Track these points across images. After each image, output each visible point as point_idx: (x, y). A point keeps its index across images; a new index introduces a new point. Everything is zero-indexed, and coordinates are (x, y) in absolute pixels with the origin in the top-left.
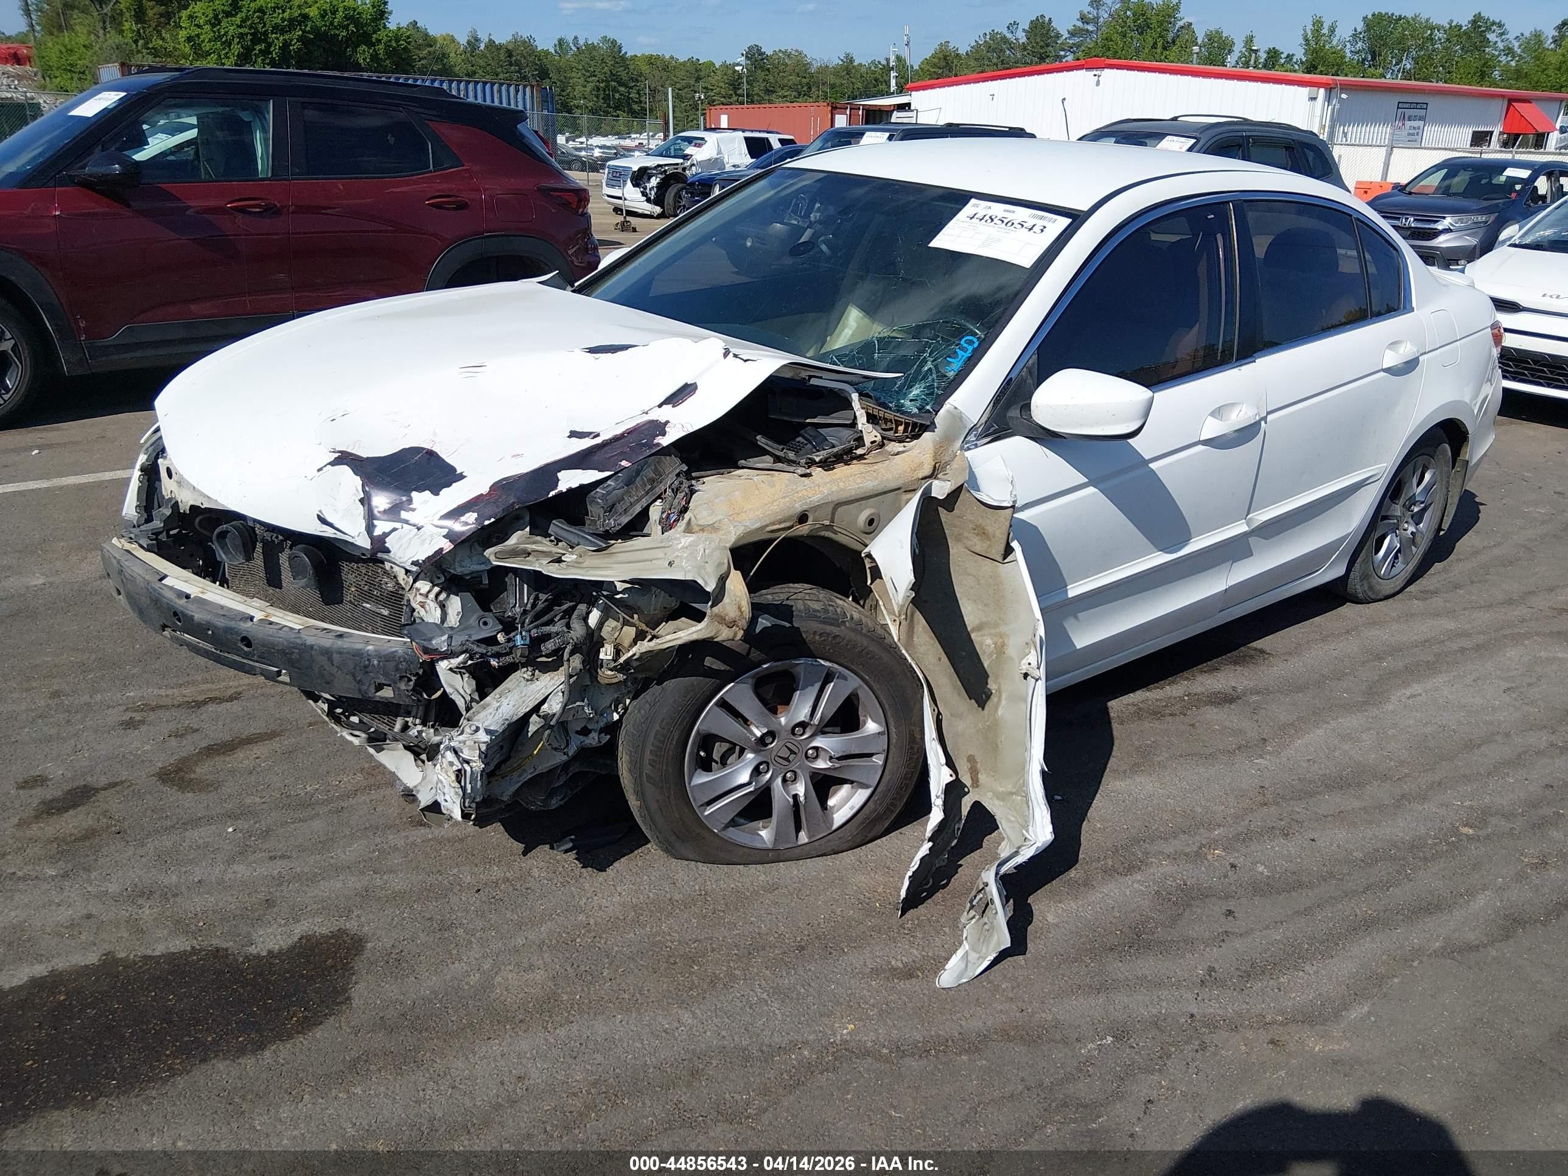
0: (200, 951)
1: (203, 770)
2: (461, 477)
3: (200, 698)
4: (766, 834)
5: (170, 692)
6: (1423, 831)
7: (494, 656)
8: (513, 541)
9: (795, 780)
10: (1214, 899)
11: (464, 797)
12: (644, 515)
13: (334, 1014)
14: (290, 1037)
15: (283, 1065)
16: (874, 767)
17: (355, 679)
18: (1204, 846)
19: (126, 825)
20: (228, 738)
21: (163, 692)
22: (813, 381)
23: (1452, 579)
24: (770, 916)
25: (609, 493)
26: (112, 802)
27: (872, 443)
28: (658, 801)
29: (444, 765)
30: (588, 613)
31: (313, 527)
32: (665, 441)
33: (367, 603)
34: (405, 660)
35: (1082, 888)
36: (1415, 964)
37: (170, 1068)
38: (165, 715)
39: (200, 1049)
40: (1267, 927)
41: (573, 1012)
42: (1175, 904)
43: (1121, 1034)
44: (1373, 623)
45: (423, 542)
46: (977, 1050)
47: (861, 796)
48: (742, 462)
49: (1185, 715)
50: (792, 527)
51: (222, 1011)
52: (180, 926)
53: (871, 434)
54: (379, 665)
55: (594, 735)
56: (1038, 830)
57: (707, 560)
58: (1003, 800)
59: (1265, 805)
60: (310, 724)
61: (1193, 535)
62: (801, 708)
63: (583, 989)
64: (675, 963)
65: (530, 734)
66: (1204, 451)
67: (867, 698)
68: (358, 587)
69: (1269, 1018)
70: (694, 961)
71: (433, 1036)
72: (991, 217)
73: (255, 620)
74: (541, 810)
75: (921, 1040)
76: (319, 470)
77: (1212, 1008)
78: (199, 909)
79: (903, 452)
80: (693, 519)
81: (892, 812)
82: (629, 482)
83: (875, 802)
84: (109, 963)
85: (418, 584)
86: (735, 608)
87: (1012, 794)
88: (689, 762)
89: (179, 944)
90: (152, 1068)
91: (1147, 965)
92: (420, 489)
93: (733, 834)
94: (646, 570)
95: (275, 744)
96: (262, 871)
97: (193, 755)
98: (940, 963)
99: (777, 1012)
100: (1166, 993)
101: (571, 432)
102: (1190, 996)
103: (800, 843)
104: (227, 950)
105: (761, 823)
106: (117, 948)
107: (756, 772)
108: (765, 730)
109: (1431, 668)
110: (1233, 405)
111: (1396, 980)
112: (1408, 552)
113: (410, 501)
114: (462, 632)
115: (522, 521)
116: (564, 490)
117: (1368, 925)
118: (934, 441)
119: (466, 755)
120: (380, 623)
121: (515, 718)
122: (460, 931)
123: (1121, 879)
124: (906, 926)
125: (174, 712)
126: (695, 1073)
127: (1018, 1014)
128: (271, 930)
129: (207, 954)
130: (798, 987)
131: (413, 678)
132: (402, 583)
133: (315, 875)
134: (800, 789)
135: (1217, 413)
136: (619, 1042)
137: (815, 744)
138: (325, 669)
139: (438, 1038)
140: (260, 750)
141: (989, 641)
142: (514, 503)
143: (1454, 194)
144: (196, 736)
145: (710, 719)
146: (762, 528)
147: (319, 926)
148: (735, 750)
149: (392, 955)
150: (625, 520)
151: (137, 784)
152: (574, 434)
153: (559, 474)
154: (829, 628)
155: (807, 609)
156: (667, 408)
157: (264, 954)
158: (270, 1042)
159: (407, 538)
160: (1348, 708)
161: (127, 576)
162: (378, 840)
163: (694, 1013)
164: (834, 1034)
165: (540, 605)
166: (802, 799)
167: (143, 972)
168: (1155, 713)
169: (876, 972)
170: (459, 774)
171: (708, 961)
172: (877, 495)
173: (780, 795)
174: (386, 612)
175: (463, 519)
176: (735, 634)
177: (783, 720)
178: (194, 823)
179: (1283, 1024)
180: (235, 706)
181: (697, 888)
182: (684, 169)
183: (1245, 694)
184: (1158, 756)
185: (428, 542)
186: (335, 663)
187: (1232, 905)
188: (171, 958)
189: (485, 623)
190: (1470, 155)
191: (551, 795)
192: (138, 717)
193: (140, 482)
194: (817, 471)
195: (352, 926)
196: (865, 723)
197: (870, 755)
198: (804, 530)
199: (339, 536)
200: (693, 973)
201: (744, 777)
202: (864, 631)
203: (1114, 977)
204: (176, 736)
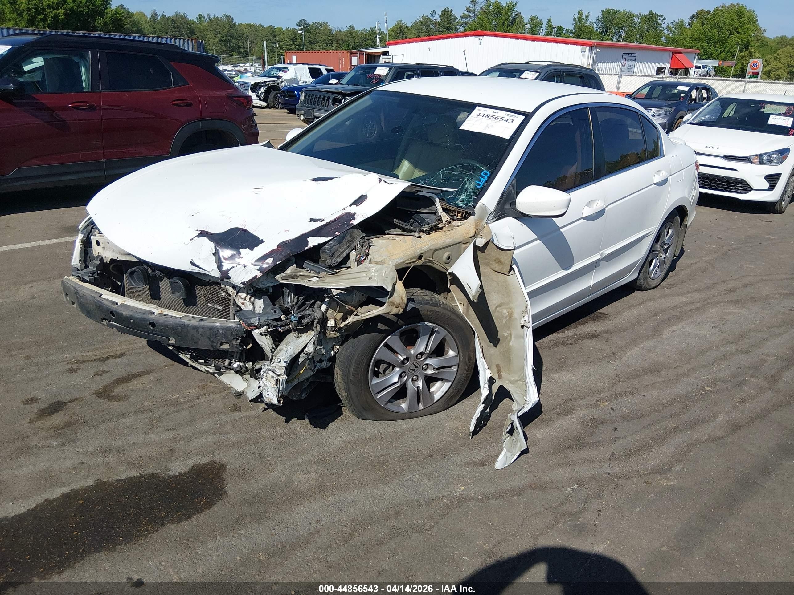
0: (145, 475)
1: (118, 390)
2: (262, 241)
3: (105, 356)
4: (404, 406)
5: (87, 354)
6: (690, 390)
7: (280, 327)
8: (289, 271)
9: (417, 380)
10: (607, 424)
11: (278, 393)
12: (347, 258)
13: (220, 499)
14: (202, 511)
15: (202, 524)
16: (453, 371)
17: (210, 340)
18: (598, 401)
19: (87, 419)
20: (125, 375)
21: (84, 354)
22: (419, 193)
23: (680, 279)
24: (413, 443)
25: (331, 247)
26: (76, 408)
27: (446, 221)
28: (356, 393)
29: (268, 378)
30: (321, 305)
31: (187, 267)
32: (355, 222)
33: (210, 304)
34: (236, 330)
35: (549, 422)
36: (698, 446)
37: (147, 530)
38: (89, 365)
39: (159, 520)
40: (633, 434)
41: (334, 490)
42: (591, 427)
43: (581, 484)
44: (649, 300)
45: (247, 273)
46: (520, 494)
47: (446, 386)
48: (387, 232)
49: (577, 344)
50: (416, 261)
51: (165, 502)
52: (130, 464)
53: (445, 217)
54: (223, 333)
55: (325, 363)
56: (531, 396)
57: (387, 276)
58: (513, 384)
59: (620, 382)
60: (165, 366)
61: (575, 262)
62: (421, 346)
63: (336, 480)
64: (375, 466)
65: (299, 363)
66: (584, 222)
67: (450, 340)
68: (205, 296)
69: (642, 473)
70: (383, 465)
71: (271, 505)
72: (487, 115)
73: (155, 314)
74: (298, 400)
75: (495, 492)
76: (191, 240)
77: (617, 470)
78: (137, 456)
79: (460, 225)
80: (372, 259)
81: (460, 393)
82: (340, 242)
83: (453, 389)
84: (99, 484)
85: (240, 294)
86: (400, 298)
87: (518, 381)
88: (371, 373)
89: (133, 473)
90: (138, 531)
91: (585, 454)
92: (244, 248)
93: (390, 406)
94: (358, 282)
95: (150, 376)
96: (164, 436)
97: (110, 384)
98: (494, 459)
99: (428, 484)
100: (596, 465)
101: (310, 219)
102: (605, 465)
103: (419, 409)
104: (158, 474)
105: (401, 401)
106: (102, 477)
107: (400, 377)
108: (405, 357)
109: (679, 319)
110: (595, 200)
111: (692, 453)
112: (662, 267)
113: (239, 253)
114: (264, 316)
115: (291, 262)
116: (312, 247)
117: (674, 431)
118: (475, 220)
119: (278, 372)
120: (217, 313)
121: (294, 355)
122: (270, 458)
123: (566, 417)
124: (475, 443)
125: (93, 364)
126: (398, 513)
127: (534, 478)
128: (177, 463)
129: (148, 477)
130: (434, 472)
131: (240, 339)
132: (231, 293)
133: (191, 437)
134: (420, 383)
135: (589, 204)
136: (359, 502)
137: (426, 362)
138: (194, 336)
139: (274, 506)
140: (144, 379)
141: (505, 311)
142: (290, 253)
143: (655, 98)
144: (109, 375)
145: (380, 353)
146: (404, 262)
147: (201, 460)
148: (391, 366)
149: (241, 471)
150: (339, 260)
151: (85, 399)
152: (312, 220)
153: (308, 239)
154: (434, 308)
155: (423, 299)
156: (353, 206)
157: (177, 474)
158: (193, 514)
159: (239, 271)
160: (647, 338)
161: (81, 295)
162: (217, 419)
163: (390, 487)
164: (456, 492)
165: (301, 302)
166: (421, 388)
167: (119, 487)
168: (564, 344)
169: (468, 464)
170: (277, 381)
171: (390, 464)
172: (451, 246)
173: (411, 387)
174: (220, 308)
175: (266, 261)
176: (399, 310)
177: (412, 352)
178: (122, 416)
179: (649, 475)
180: (124, 359)
181: (376, 432)
182: (278, 84)
183: (601, 333)
184: (569, 363)
185: (249, 272)
186: (200, 333)
187: (615, 425)
188: (131, 479)
189: (275, 312)
190: (659, 79)
191: (302, 393)
192: (75, 366)
193: (81, 248)
194: (424, 235)
195: (217, 458)
196: (448, 352)
197: (451, 367)
198: (420, 262)
199: (201, 271)
200: (385, 470)
201: (396, 379)
202: (449, 309)
203: (572, 459)
204: (98, 375)
